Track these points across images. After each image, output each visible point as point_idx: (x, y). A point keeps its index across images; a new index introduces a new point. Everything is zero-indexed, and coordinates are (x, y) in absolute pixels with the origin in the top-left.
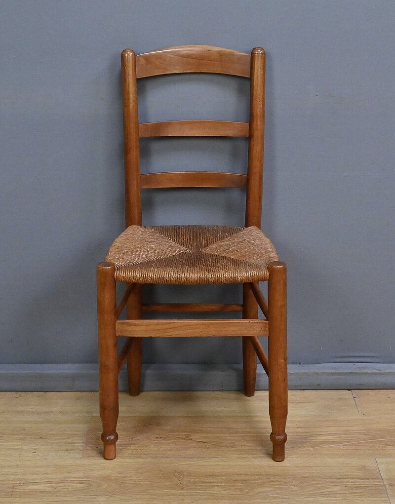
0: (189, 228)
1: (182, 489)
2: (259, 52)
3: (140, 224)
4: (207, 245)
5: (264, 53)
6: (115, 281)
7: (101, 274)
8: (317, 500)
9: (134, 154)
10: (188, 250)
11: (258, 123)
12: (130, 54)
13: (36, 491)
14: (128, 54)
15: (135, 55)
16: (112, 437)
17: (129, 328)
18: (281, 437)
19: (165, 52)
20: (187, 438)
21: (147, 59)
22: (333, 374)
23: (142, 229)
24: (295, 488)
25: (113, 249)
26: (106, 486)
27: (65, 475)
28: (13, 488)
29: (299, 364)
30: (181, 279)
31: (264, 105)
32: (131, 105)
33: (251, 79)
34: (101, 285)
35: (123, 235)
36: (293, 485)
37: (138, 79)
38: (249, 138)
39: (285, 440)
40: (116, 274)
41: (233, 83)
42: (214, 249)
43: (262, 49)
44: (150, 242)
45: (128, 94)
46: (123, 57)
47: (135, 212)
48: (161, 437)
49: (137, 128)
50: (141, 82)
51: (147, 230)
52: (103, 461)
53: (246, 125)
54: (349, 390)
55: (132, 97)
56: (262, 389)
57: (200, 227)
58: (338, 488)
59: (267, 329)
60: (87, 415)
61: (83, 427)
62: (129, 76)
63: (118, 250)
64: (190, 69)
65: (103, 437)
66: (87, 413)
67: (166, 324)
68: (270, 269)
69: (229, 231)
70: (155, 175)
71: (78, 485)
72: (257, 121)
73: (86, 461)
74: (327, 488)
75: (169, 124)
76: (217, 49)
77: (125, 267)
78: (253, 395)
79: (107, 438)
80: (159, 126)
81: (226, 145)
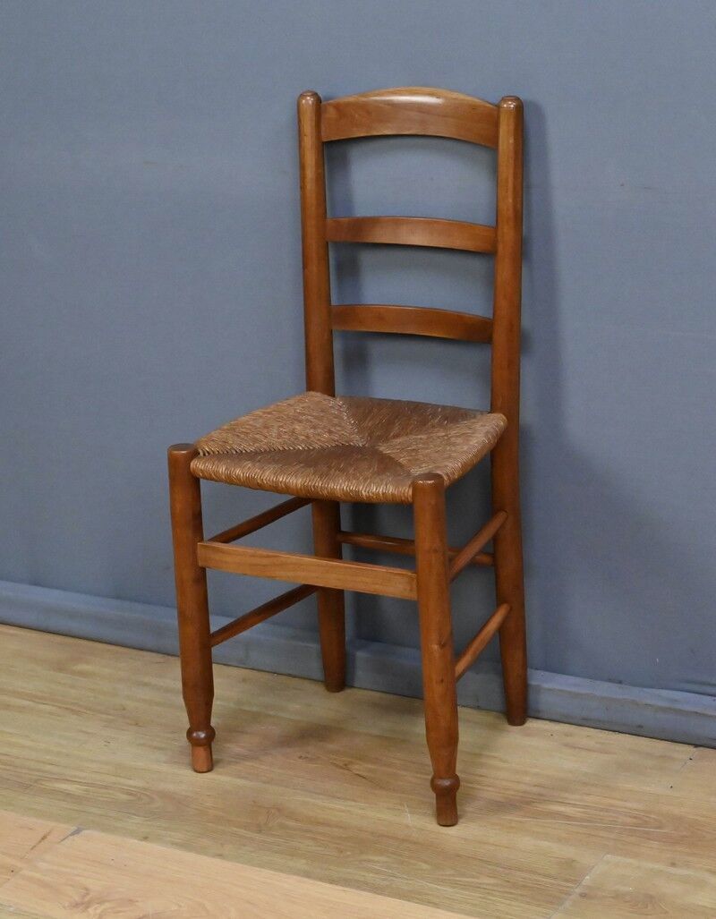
8: (438, 890)
12: (311, 100)
14: (307, 100)
15: (319, 102)
18: (453, 782)
20: (346, 767)
21: (340, 108)
22: (664, 710)
24: (426, 867)
26: (158, 804)
27: (120, 780)
28: (36, 781)
29: (620, 682)
32: (309, 186)
36: (426, 862)
37: (324, 143)
45: (304, 167)
49: (321, 224)
53: (491, 232)
54: (696, 746)
56: (545, 717)
58: (492, 881)
62: (305, 138)
65: (190, 733)
74: (473, 877)
78: (522, 723)
80: (358, 224)
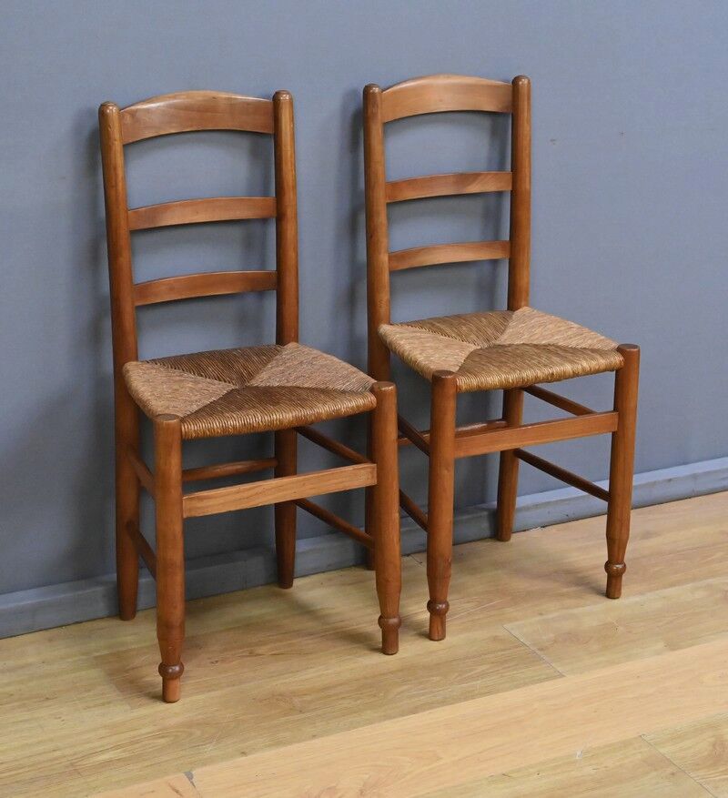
1: (301, 711)
2: (285, 98)
3: (137, 359)
5: (291, 99)
6: (183, 437)
7: (166, 431)
10: (231, 386)
11: (291, 196)
13: (110, 761)
14: (110, 109)
15: (119, 110)
16: (177, 668)
17: (200, 504)
20: (251, 654)
21: (134, 115)
24: (438, 678)
26: (198, 733)
27: (130, 734)
28: (72, 765)
30: (272, 422)
33: (277, 136)
36: (432, 676)
37: (125, 145)
38: (278, 219)
40: (185, 428)
43: (288, 93)
46: (102, 113)
48: (217, 662)
49: (127, 218)
50: (127, 147)
53: (272, 200)
55: (121, 172)
59: (375, 475)
60: (84, 657)
63: (157, 397)
64: (191, 126)
66: (83, 654)
67: (250, 489)
68: (375, 393)
71: (162, 741)
72: (290, 193)
76: (226, 95)
79: (170, 670)
81: (236, 232)
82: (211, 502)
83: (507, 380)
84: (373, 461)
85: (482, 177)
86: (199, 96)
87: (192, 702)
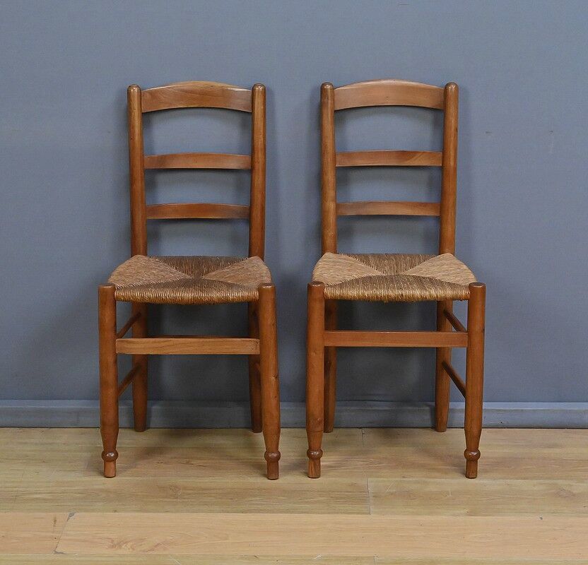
0: (194, 258)
1: (177, 498)
2: (259, 88)
3: (145, 254)
4: (208, 272)
5: (264, 90)
6: (115, 300)
7: (102, 293)
9: (139, 185)
10: (188, 277)
11: (259, 156)
12: (136, 89)
14: (134, 90)
15: (140, 90)
17: (129, 346)
18: (275, 455)
19: (169, 88)
20: (188, 463)
21: (153, 94)
23: (146, 258)
24: (284, 498)
25: (115, 273)
26: (104, 496)
27: (67, 488)
30: (176, 298)
31: (264, 137)
32: (137, 138)
33: (252, 114)
34: (102, 304)
35: (127, 263)
37: (143, 114)
38: (251, 170)
39: (278, 458)
40: (117, 293)
41: (237, 118)
42: (213, 276)
43: (262, 85)
44: (152, 269)
45: (133, 127)
46: (129, 93)
47: (140, 241)
48: (162, 463)
49: (142, 161)
50: (147, 116)
51: (151, 259)
52: (104, 478)
53: (248, 158)
55: (137, 130)
57: (204, 258)
58: (324, 499)
59: (259, 348)
61: (86, 455)
62: (134, 110)
63: (120, 274)
64: (194, 104)
65: (104, 454)
68: (260, 290)
69: (231, 261)
70: (160, 206)
71: (78, 495)
72: (258, 153)
73: (87, 479)
75: (173, 157)
76: (220, 85)
77: (125, 288)
79: (108, 455)
80: (163, 158)
82: (135, 346)
83: (363, 294)
84: (257, 337)
85: (419, 155)
86: (201, 84)
87: (123, 481)
